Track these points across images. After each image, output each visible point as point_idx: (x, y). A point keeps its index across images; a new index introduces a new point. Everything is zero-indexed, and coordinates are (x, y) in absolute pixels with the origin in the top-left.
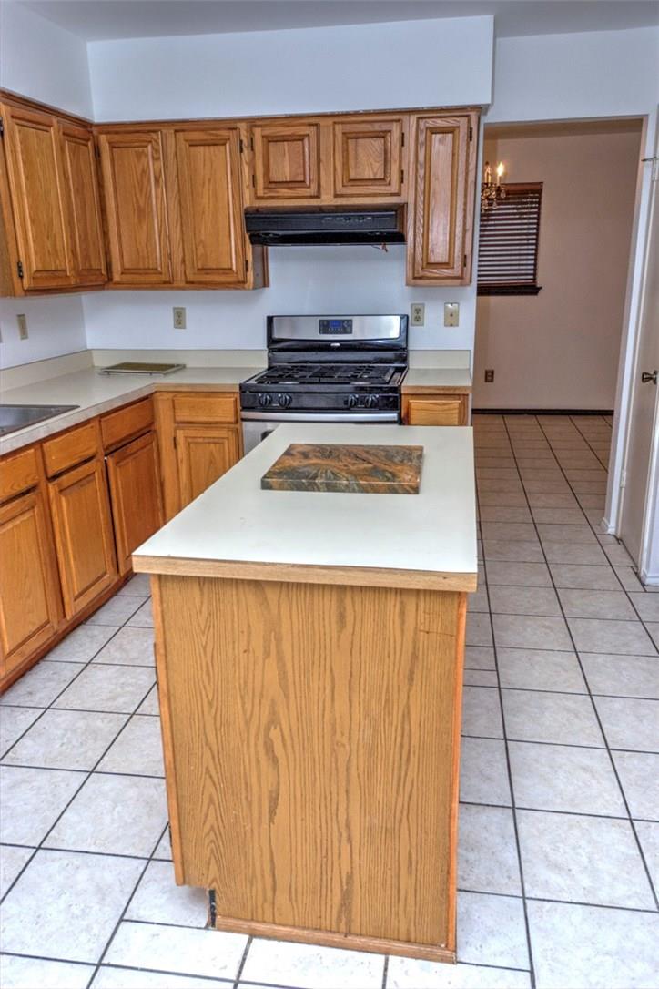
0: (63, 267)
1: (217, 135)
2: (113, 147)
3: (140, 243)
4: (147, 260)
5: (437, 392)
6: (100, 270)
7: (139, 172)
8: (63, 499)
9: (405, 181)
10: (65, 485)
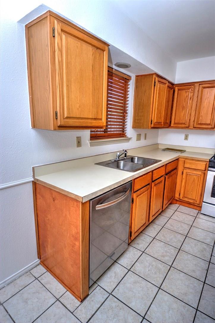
0: (161, 122)
1: (214, 85)
2: (179, 89)
3: (181, 116)
4: (182, 121)
7: (186, 96)
8: (155, 187)
10: (156, 183)
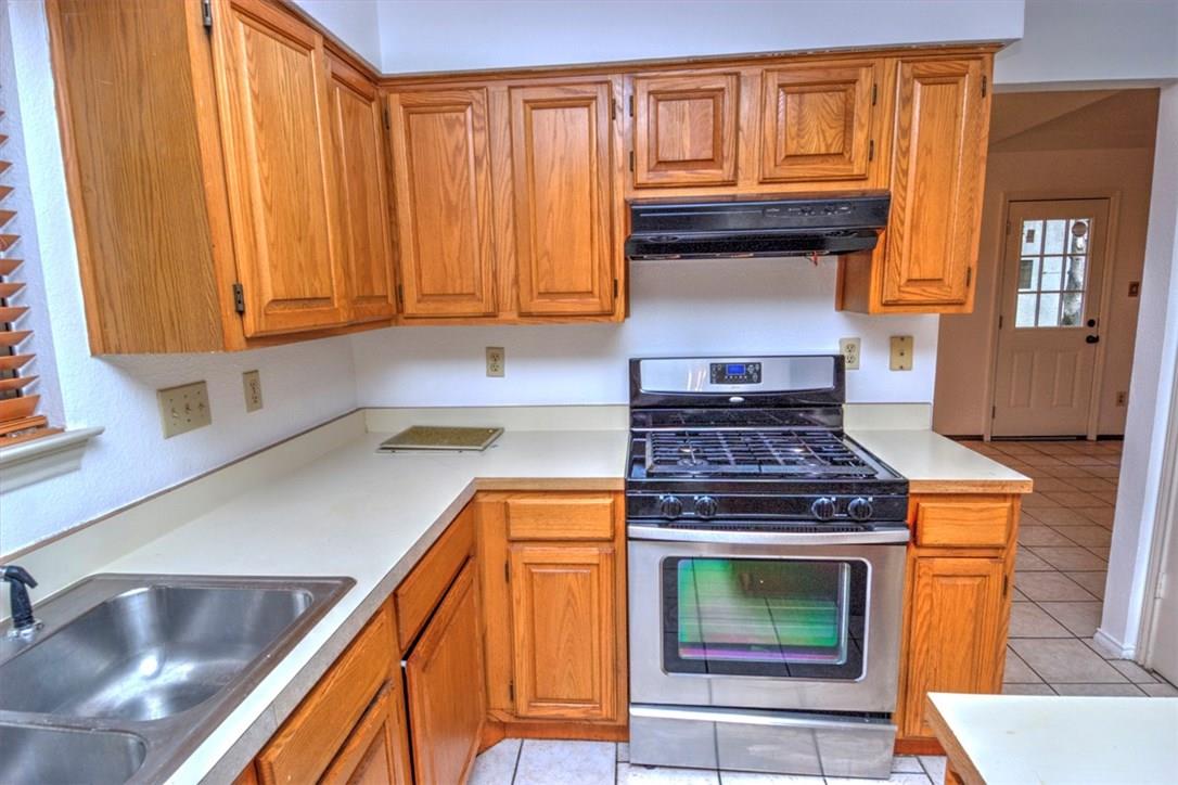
0: (326, 293)
1: (577, 92)
2: (409, 109)
3: (449, 256)
4: (458, 281)
5: (974, 490)
6: (386, 297)
7: (450, 149)
9: (875, 158)
